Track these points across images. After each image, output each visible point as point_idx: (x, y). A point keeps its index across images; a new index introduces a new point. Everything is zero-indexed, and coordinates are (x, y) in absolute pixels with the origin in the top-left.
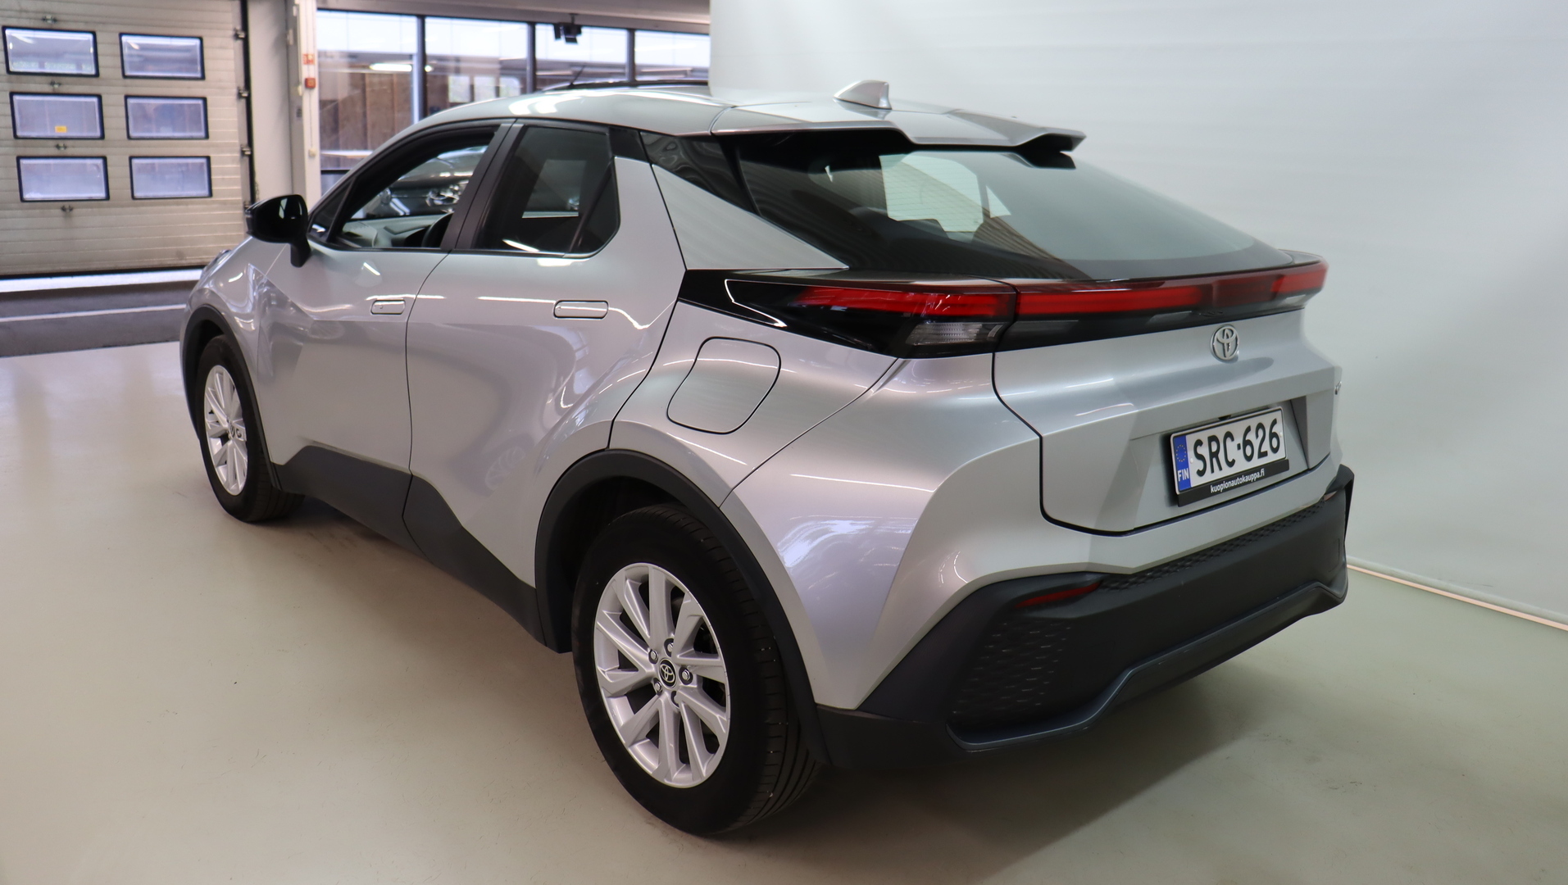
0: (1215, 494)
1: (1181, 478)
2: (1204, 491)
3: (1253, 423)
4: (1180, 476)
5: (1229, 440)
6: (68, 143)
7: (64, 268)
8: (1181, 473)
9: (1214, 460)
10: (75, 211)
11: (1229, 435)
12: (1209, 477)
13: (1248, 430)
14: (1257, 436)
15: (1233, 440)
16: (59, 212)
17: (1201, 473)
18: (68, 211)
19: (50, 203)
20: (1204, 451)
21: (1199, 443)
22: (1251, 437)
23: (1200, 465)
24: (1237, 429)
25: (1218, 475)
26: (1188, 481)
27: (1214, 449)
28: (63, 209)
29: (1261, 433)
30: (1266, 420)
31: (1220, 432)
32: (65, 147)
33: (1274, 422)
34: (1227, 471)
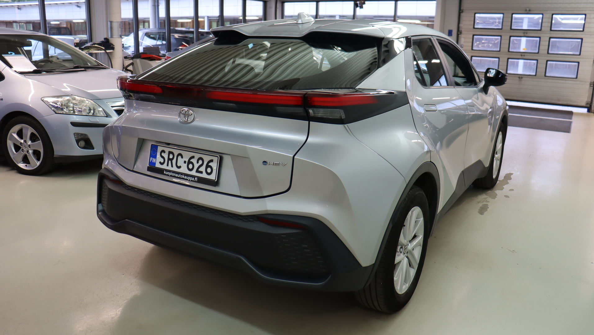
0: (165, 175)
1: (152, 161)
2: (161, 171)
3: (197, 156)
4: (151, 160)
5: (180, 157)
6: (525, 54)
7: (515, 98)
8: (152, 159)
9: (170, 162)
10: (523, 79)
11: (180, 155)
12: (164, 167)
13: (193, 157)
14: (198, 162)
15: (182, 157)
16: (518, 79)
17: (161, 163)
18: (521, 78)
19: (515, 75)
20: (165, 155)
21: (163, 151)
22: (194, 161)
23: (162, 161)
24: (187, 155)
25: (169, 168)
26: (155, 164)
27: (171, 157)
28: (519, 78)
29: (200, 162)
30: (207, 159)
31: (176, 152)
32: (524, 56)
33: (211, 161)
34: (175, 169)
